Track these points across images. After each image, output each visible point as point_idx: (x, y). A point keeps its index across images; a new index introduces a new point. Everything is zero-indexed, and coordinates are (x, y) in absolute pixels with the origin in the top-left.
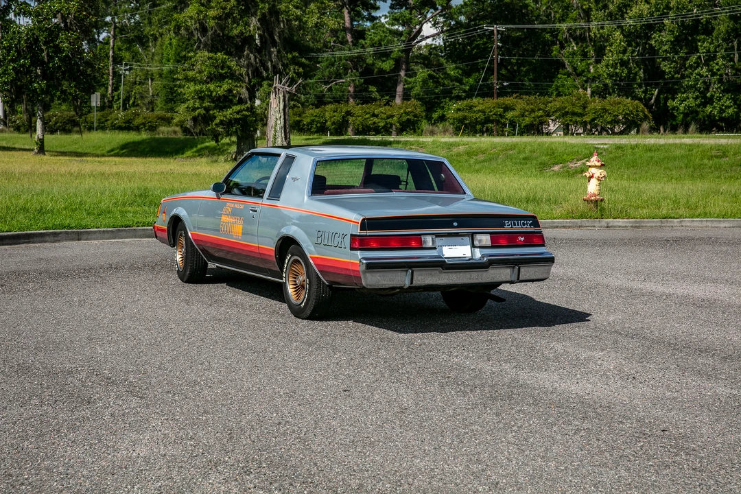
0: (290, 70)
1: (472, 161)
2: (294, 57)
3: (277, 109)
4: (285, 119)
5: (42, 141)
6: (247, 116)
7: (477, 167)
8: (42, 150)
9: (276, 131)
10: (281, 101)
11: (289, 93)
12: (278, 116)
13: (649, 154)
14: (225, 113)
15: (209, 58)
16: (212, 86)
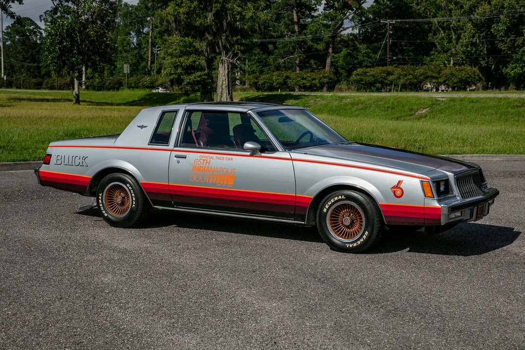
0: (235, 48)
1: (354, 109)
2: (237, 39)
3: (223, 74)
4: (228, 81)
5: (78, 95)
6: (205, 79)
7: (357, 113)
8: (78, 101)
9: (222, 89)
10: (226, 68)
11: (231, 63)
12: (224, 79)
13: (472, 105)
14: (190, 77)
15: (182, 41)
16: (182, 59)
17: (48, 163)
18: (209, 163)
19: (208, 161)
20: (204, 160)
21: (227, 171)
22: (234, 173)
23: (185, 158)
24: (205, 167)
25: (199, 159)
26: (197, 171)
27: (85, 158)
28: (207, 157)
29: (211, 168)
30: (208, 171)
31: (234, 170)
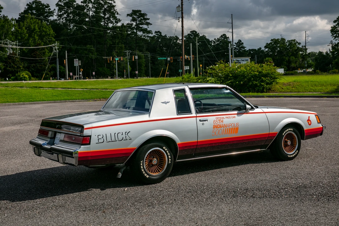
17: (89, 144)
18: (223, 121)
19: (222, 120)
20: (219, 120)
21: (234, 125)
22: (238, 126)
23: (207, 120)
24: (221, 125)
25: (216, 120)
26: (216, 128)
27: (127, 133)
28: (220, 118)
29: (225, 124)
30: (223, 127)
31: (238, 124)
